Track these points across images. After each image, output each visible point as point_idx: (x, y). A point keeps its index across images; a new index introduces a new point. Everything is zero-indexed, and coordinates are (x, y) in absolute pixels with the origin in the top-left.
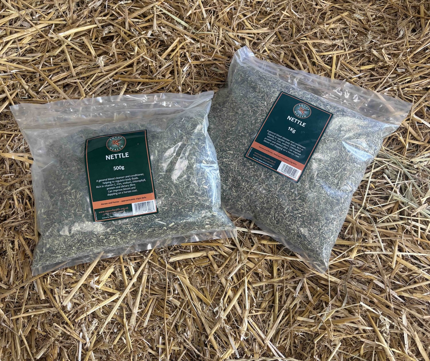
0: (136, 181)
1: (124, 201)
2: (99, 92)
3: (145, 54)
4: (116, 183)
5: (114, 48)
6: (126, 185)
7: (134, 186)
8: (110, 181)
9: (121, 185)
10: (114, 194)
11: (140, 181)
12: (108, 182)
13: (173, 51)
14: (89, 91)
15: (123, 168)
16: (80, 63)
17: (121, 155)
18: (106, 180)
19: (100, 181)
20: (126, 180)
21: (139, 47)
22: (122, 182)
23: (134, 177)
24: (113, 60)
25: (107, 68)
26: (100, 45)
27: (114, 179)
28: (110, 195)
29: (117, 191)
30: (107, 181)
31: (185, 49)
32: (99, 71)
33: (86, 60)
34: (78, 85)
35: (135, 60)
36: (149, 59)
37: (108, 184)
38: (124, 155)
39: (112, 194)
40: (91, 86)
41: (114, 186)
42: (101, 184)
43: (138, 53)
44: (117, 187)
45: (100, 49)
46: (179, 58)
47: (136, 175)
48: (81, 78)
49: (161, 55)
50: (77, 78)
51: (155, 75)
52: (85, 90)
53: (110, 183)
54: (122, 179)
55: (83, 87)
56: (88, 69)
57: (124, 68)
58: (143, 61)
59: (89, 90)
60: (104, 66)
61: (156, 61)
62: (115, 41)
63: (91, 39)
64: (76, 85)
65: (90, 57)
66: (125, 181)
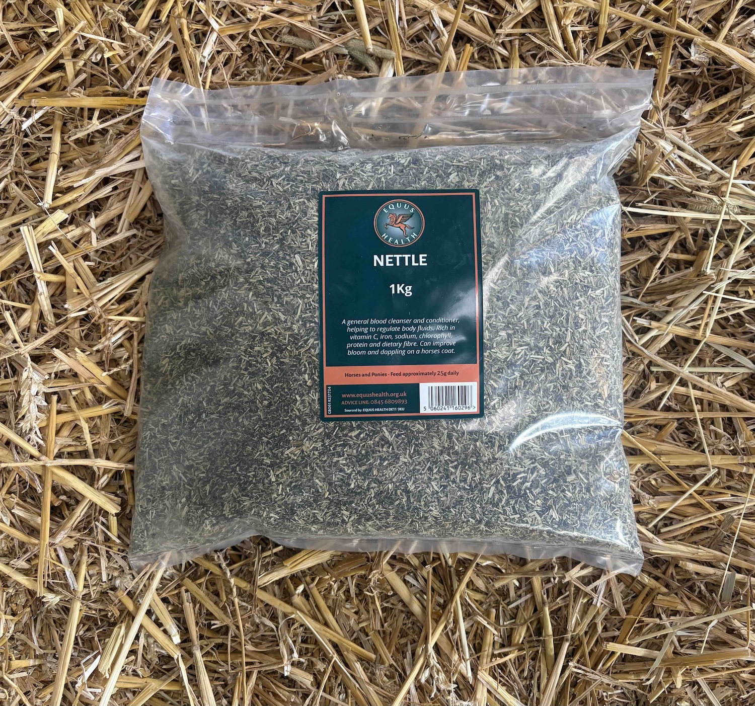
21: (66, 5)
24: (7, 57)
35: (61, 47)
43: (69, 26)
46: (185, 21)
51: (129, 83)
57: (42, 74)
58: (86, 45)
61: (122, 41)
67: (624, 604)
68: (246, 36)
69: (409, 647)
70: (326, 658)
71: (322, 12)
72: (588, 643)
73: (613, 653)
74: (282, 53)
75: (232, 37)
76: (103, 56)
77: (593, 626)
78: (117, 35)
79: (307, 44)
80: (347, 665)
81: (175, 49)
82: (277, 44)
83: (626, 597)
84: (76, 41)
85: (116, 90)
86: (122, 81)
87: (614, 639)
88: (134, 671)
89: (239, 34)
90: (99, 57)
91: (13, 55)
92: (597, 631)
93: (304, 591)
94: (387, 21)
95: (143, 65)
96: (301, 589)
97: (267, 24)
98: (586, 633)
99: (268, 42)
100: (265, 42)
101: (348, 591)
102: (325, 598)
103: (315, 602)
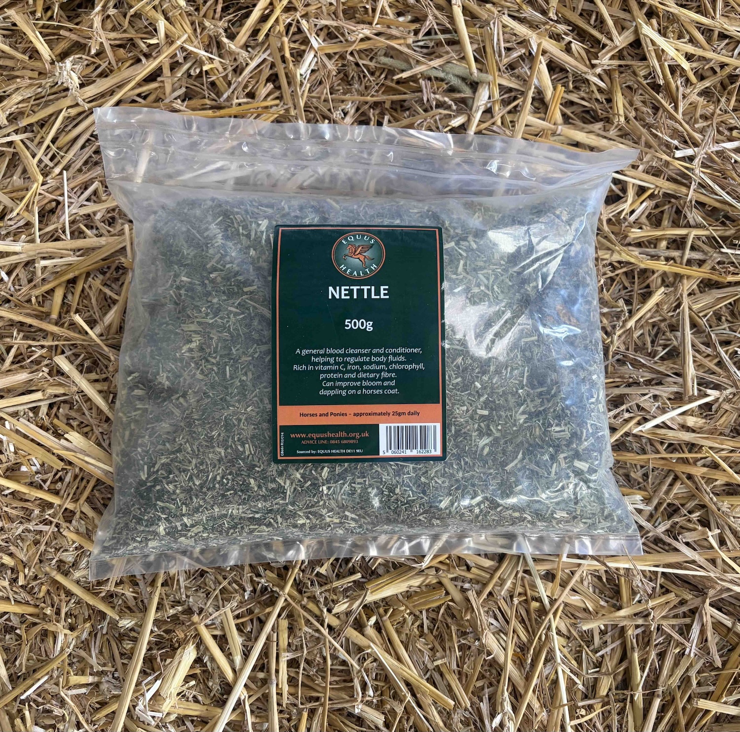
0: (397, 367)
1: (361, 415)
2: (79, 164)
3: (189, 40)
4: (346, 363)
5: (101, 32)
6: (371, 371)
7: (391, 379)
8: (330, 355)
9: (358, 372)
10: (337, 392)
11: (409, 367)
12: (326, 359)
13: (264, 18)
14: (51, 164)
15: (369, 326)
16: (14, 86)
17: (369, 291)
18: (322, 352)
19: (305, 352)
20: (373, 359)
21: (167, 19)
22: (361, 364)
23: (395, 355)
24: (104, 66)
25: (91, 91)
26: (60, 28)
27: (341, 351)
28: (327, 393)
29: (344, 384)
30: (323, 356)
31: (295, 9)
32: (68, 102)
33: (29, 73)
34: (18, 150)
35: (162, 59)
36: (202, 53)
37: (325, 364)
38: (378, 293)
39: (332, 393)
40: (54, 148)
41: (339, 371)
42: (307, 360)
43: (170, 40)
44: (346, 376)
45: (60, 38)
46: (286, 40)
47: (400, 350)
48: (25, 130)
49: (232, 37)
50: (11, 129)
51: (225, 96)
52: (40, 161)
53: (332, 360)
54: (362, 355)
55: (34, 156)
56: (39, 101)
57: (139, 85)
58: (185, 58)
59: (51, 159)
60: (82, 85)
61: (220, 56)
62: (98, 8)
63: (33, 13)
64: (11, 150)
65: (38, 64)
66: (370, 363)
67: (721, 656)
68: (342, 57)
69: (486, 690)
70: (396, 696)
71: (420, 36)
72: (682, 698)
73: (707, 712)
74: (377, 74)
75: (329, 56)
76: (202, 70)
77: (685, 680)
78: (215, 50)
79: (403, 65)
80: (420, 706)
81: (273, 65)
82: (372, 64)
83: (721, 649)
84: (176, 55)
85: (214, 103)
86: (219, 94)
87: (707, 696)
88: (194, 697)
89: (335, 54)
90: (198, 71)
91: (110, 63)
92: (691, 685)
93: (377, 623)
94: (484, 47)
95: (240, 79)
96: (373, 620)
97: (364, 46)
98: (679, 687)
99: (365, 62)
100: (361, 62)
101: (422, 626)
102: (398, 632)
103: (388, 636)
